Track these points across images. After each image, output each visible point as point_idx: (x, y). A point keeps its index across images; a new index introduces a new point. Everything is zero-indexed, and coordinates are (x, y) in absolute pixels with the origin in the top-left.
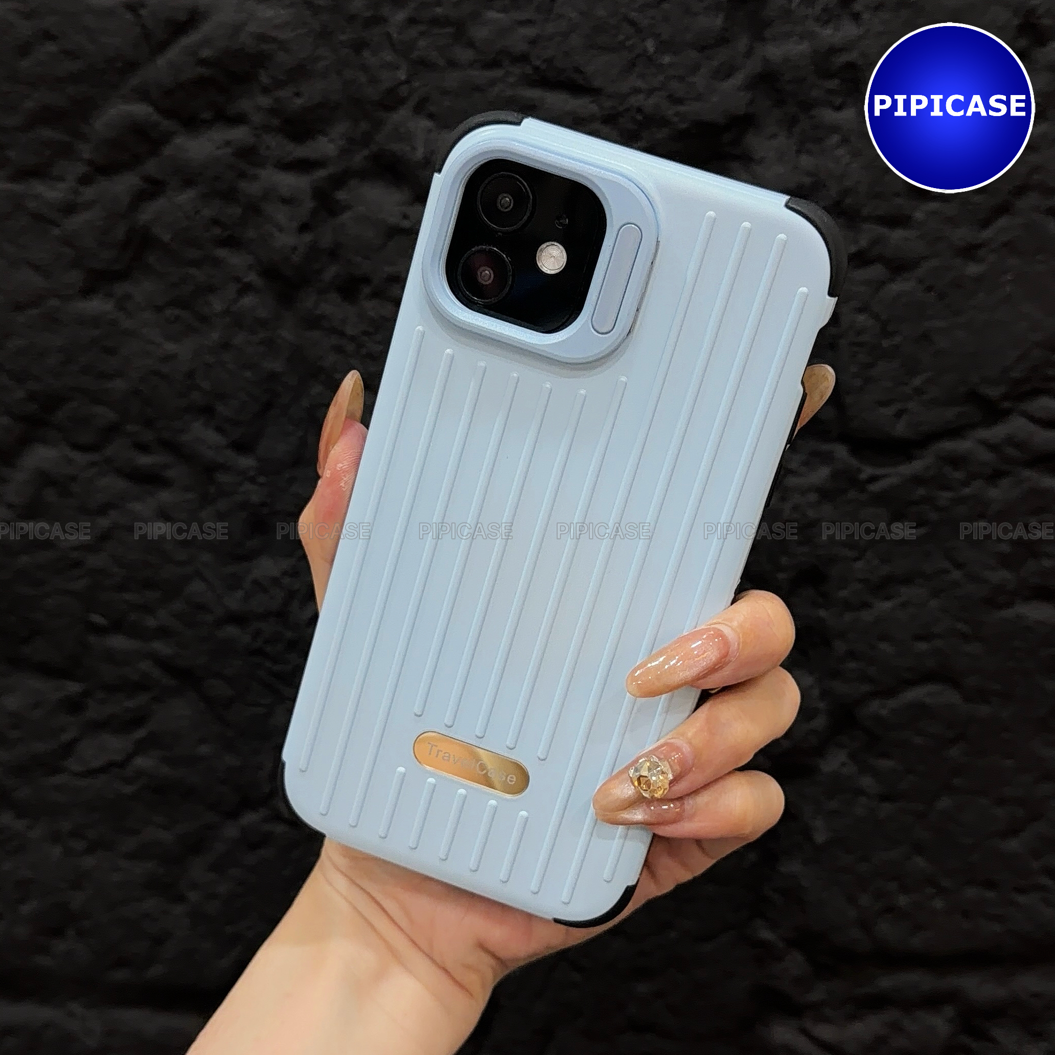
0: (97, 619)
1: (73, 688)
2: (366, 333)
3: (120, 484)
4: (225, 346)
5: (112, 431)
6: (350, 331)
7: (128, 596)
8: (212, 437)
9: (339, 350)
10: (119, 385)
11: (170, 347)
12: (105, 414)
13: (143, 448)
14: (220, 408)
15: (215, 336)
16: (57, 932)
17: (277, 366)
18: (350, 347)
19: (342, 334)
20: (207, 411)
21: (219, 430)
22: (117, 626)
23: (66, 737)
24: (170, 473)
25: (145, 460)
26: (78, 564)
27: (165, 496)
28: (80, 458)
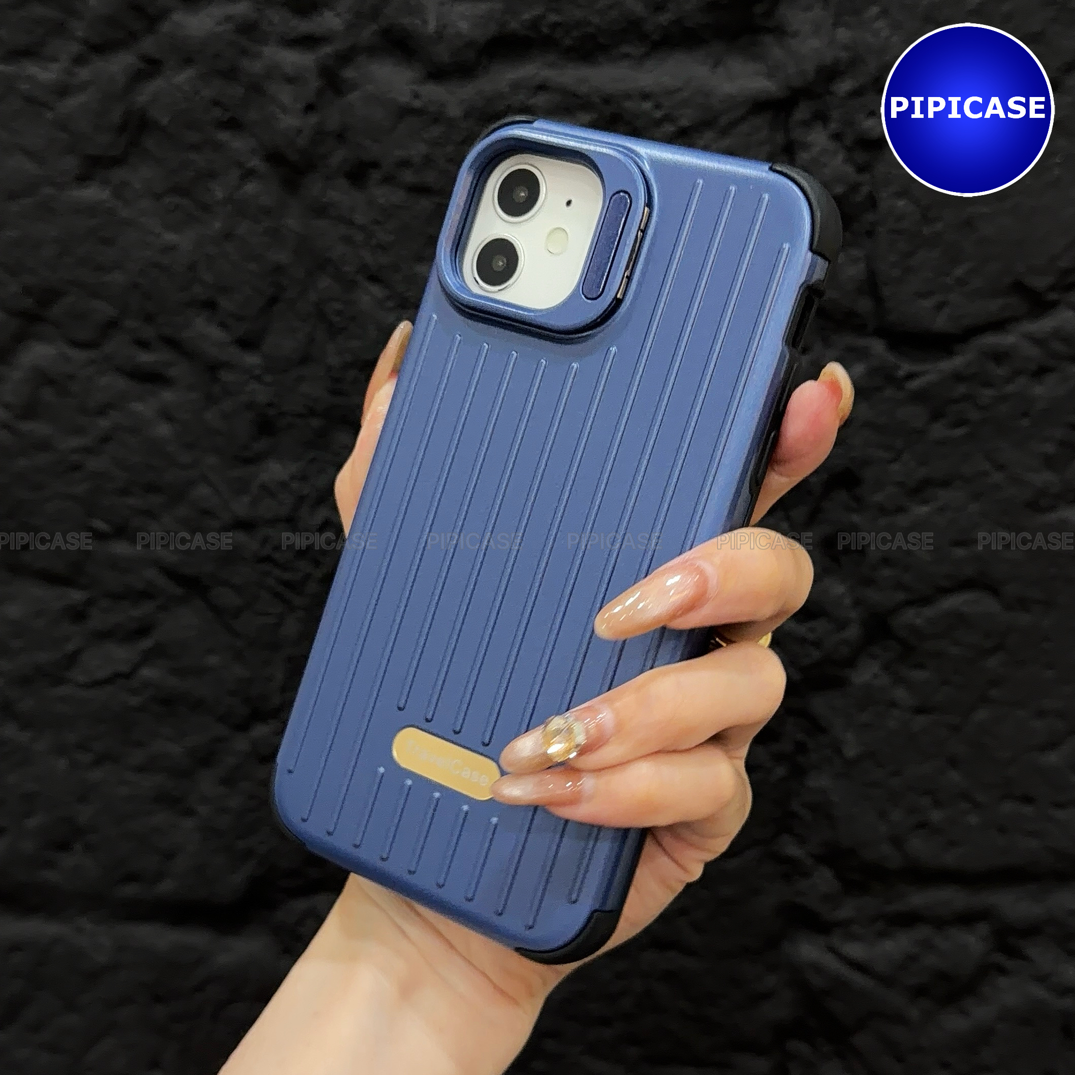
1: (77, 596)
2: (378, 223)
3: (121, 383)
4: (228, 236)
5: (112, 325)
6: (359, 219)
7: (131, 501)
8: (216, 333)
9: (348, 240)
10: (117, 278)
11: (170, 237)
12: (104, 310)
13: (143, 344)
14: (225, 303)
15: (217, 225)
16: (64, 846)
17: (282, 257)
18: (359, 237)
19: (350, 223)
20: (210, 305)
21: (223, 325)
22: (120, 532)
23: (70, 647)
24: (173, 372)
25: (145, 358)
26: (77, 467)
27: (168, 396)
28: (79, 355)
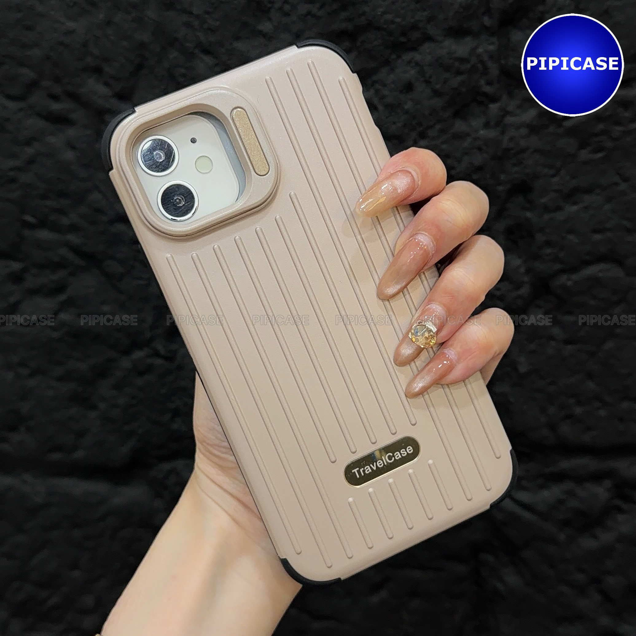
0: (29, 219)
1: (16, 266)
2: (207, 13)
3: (41, 124)
4: (109, 23)
5: (33, 85)
6: (195, 11)
7: (49, 203)
8: (102, 89)
9: (188, 25)
10: (36, 53)
11: (71, 25)
12: (28, 74)
13: (55, 98)
14: (107, 69)
15: (101, 16)
16: (13, 428)
17: (145, 37)
18: (196, 23)
19: (191, 13)
20: (97, 71)
21: (106, 84)
22: (43, 224)
23: (12, 299)
24: (73, 116)
25: (56, 106)
26: (13, 181)
27: (71, 132)
28: (11, 105)
